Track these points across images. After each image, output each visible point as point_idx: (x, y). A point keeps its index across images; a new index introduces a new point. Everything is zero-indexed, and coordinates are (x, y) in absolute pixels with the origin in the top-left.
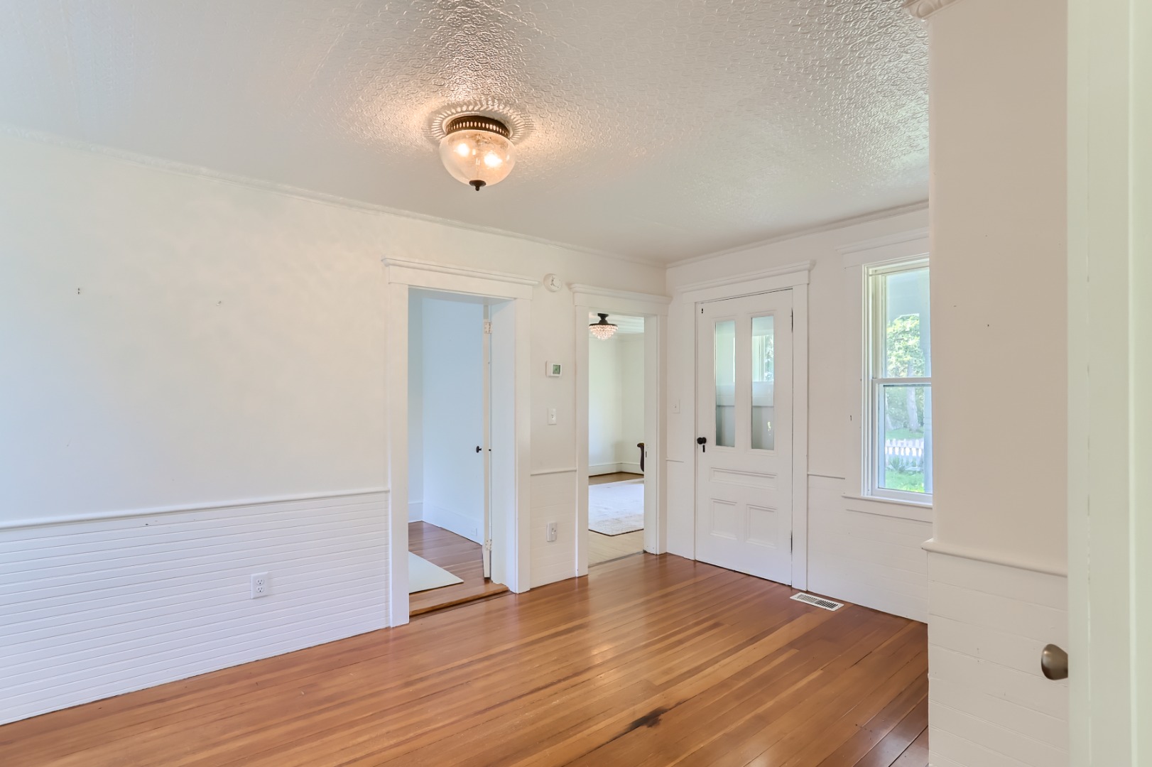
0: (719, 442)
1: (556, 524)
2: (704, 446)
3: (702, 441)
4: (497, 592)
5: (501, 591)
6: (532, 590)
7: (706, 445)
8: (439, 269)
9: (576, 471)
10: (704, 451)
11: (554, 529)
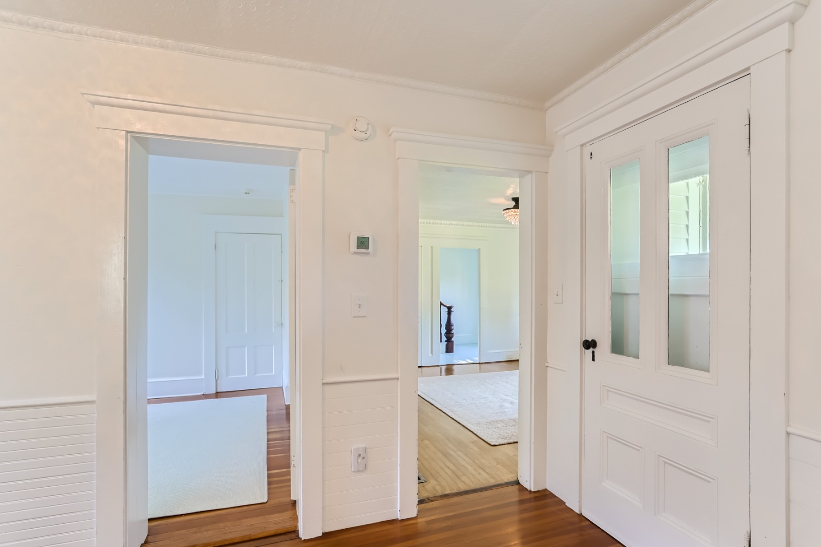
0: (618, 347)
1: (366, 449)
2: (593, 352)
3: (589, 345)
4: (279, 532)
5: (284, 531)
6: (326, 535)
7: (596, 350)
8: (168, 108)
9: (398, 379)
10: (593, 360)
11: (362, 456)
